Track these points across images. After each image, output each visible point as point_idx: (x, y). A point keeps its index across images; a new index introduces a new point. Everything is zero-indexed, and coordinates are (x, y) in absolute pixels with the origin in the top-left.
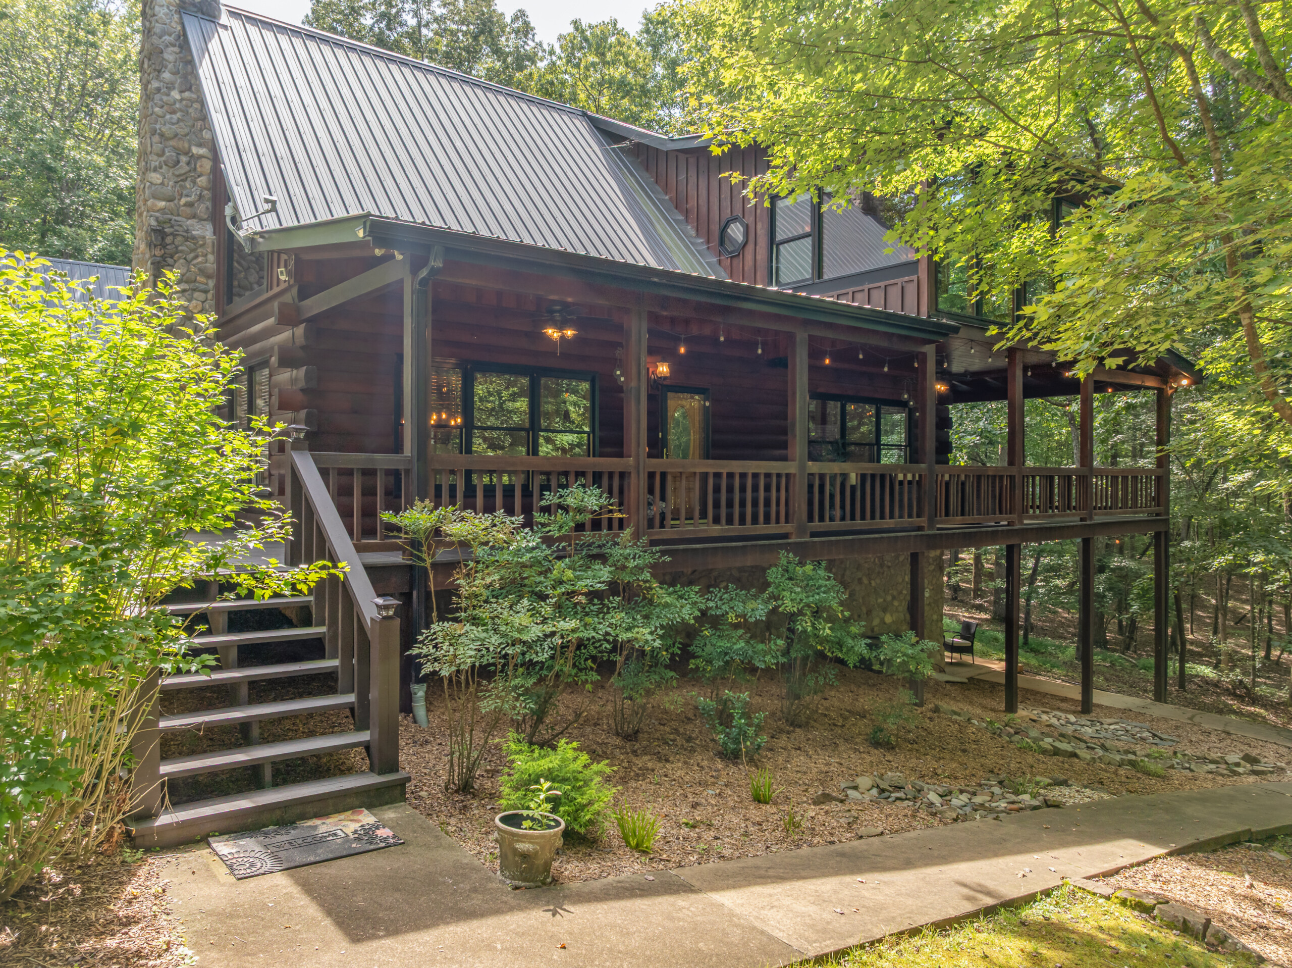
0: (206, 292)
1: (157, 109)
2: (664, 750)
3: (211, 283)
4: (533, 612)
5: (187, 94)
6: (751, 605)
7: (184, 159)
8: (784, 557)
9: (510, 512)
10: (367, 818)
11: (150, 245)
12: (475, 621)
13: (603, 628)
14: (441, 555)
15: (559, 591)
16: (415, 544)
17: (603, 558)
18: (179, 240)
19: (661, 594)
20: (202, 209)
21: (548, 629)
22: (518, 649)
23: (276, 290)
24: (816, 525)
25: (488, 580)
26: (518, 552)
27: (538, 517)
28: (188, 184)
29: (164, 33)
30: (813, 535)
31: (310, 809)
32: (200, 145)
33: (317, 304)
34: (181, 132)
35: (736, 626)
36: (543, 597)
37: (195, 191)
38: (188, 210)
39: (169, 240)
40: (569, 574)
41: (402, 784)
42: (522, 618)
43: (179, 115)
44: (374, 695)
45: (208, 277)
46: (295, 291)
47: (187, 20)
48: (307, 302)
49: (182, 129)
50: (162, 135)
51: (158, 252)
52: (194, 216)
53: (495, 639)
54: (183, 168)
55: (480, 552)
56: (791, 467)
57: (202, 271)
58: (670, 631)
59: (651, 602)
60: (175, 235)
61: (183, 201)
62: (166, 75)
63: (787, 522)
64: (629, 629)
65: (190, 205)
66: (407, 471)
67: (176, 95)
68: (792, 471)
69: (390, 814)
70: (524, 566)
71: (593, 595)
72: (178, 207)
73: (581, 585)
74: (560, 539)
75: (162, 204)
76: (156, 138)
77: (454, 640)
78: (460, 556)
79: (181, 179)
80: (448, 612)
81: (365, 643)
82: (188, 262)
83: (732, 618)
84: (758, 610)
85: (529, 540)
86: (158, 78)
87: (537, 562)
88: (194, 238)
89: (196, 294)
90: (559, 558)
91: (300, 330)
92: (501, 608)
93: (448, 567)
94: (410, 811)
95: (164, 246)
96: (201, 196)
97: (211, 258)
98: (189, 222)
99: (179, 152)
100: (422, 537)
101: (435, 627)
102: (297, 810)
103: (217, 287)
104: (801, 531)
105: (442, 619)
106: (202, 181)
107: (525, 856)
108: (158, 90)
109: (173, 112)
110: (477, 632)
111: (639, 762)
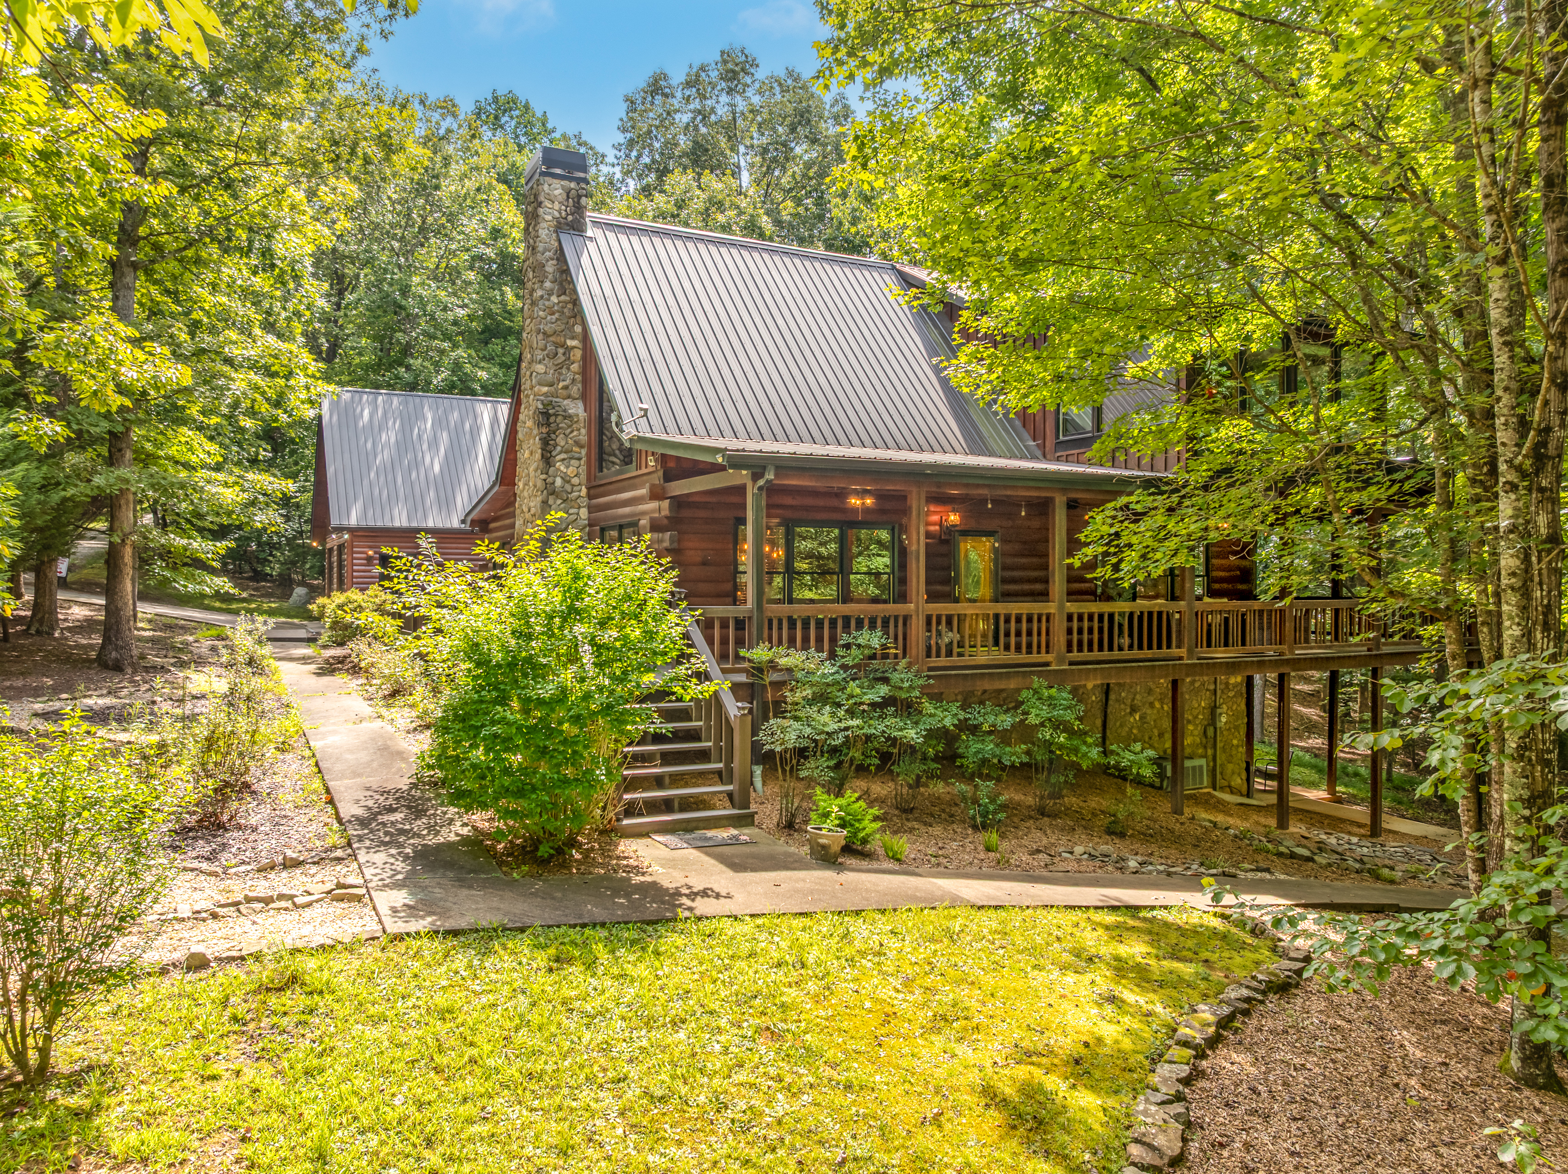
0: (579, 459)
1: (541, 313)
2: (929, 820)
3: (584, 452)
4: (833, 714)
5: (563, 298)
6: (1003, 717)
7: (561, 351)
8: (1036, 681)
9: (820, 650)
10: (734, 832)
11: (539, 425)
12: (796, 718)
13: (881, 727)
14: (775, 677)
15: (851, 702)
16: (760, 670)
17: (886, 680)
18: (560, 418)
19: (928, 707)
20: (575, 390)
21: (843, 725)
22: (823, 737)
23: (644, 471)
24: (1075, 655)
25: (804, 694)
26: (824, 675)
27: (840, 652)
28: (564, 371)
29: (546, 250)
30: (1071, 664)
31: (701, 824)
32: (573, 338)
33: (681, 487)
34: (559, 329)
35: (990, 733)
36: (839, 705)
37: (570, 376)
38: (565, 392)
39: (552, 419)
40: (858, 691)
41: (752, 816)
42: (825, 718)
43: (557, 315)
44: (735, 765)
45: (582, 447)
46: (661, 473)
47: (563, 237)
48: (673, 484)
49: (559, 327)
50: (545, 333)
51: (544, 430)
52: (569, 397)
53: (808, 730)
54: (561, 358)
55: (799, 675)
56: (1051, 608)
57: (577, 443)
58: (932, 734)
59: (920, 712)
60: (556, 415)
61: (561, 385)
62: (548, 284)
63: (1047, 652)
64: (901, 730)
65: (566, 388)
66: (750, 618)
67: (554, 299)
68: (1052, 611)
69: (746, 831)
70: (828, 685)
71: (873, 705)
72: (557, 390)
73: (866, 699)
74: (853, 667)
75: (545, 389)
76: (540, 336)
77: (784, 730)
78: (786, 677)
79: (559, 367)
80: (780, 713)
81: (731, 730)
82: (566, 436)
83: (986, 727)
84: (1006, 721)
85: (828, 669)
86: (541, 287)
87: (836, 683)
88: (570, 416)
89: (573, 462)
90: (853, 680)
91: (666, 504)
92: (812, 711)
93: (778, 685)
94: (757, 830)
95: (548, 425)
96: (573, 380)
97: (583, 431)
98: (566, 402)
99: (557, 345)
100: (764, 666)
101: (771, 722)
102: (694, 824)
103: (588, 455)
104: (1060, 660)
105: (775, 716)
106: (575, 367)
107: (824, 847)
108: (542, 297)
109: (553, 314)
110: (796, 725)
111: (909, 825)
